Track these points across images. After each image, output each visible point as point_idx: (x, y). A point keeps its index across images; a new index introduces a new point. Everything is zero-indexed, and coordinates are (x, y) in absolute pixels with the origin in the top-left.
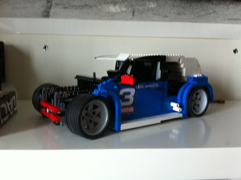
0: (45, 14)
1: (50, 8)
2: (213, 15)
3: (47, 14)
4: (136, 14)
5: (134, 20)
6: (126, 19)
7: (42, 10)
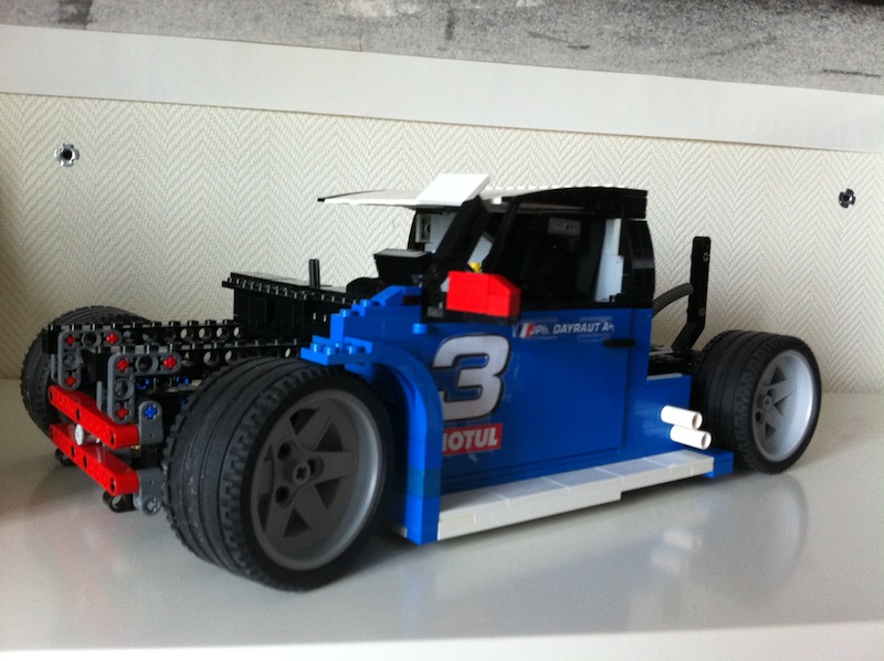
0: (71, 9)
2: (765, 50)
3: (77, 14)
4: (458, 30)
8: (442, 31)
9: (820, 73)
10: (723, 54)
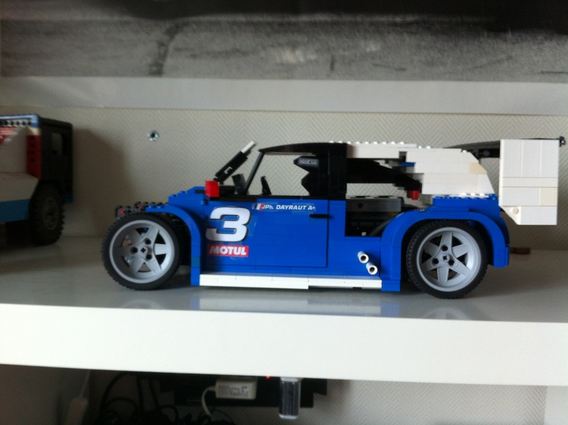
0: (155, 69)
1: (163, 56)
2: (506, 64)
3: (157, 70)
4: (337, 66)
5: (334, 79)
6: (316, 77)
7: (149, 60)
8: (328, 67)
9: (539, 73)
10: (481, 67)
